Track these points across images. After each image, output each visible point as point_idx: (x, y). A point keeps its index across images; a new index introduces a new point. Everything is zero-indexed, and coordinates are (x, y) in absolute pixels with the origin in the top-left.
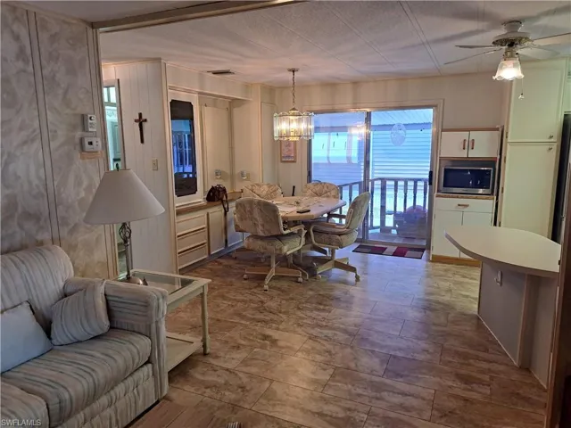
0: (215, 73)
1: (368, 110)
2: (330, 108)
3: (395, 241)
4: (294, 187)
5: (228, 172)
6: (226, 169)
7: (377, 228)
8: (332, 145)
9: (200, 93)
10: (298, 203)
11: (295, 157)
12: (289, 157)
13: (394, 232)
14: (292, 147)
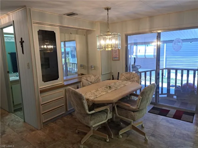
0: (68, 15)
1: (159, 31)
2: (137, 32)
3: (175, 106)
4: (119, 73)
5: (86, 65)
6: (85, 64)
7: (165, 94)
8: (138, 51)
9: (60, 26)
10: (110, 87)
11: (119, 58)
12: (116, 58)
13: (175, 97)
14: (117, 53)
